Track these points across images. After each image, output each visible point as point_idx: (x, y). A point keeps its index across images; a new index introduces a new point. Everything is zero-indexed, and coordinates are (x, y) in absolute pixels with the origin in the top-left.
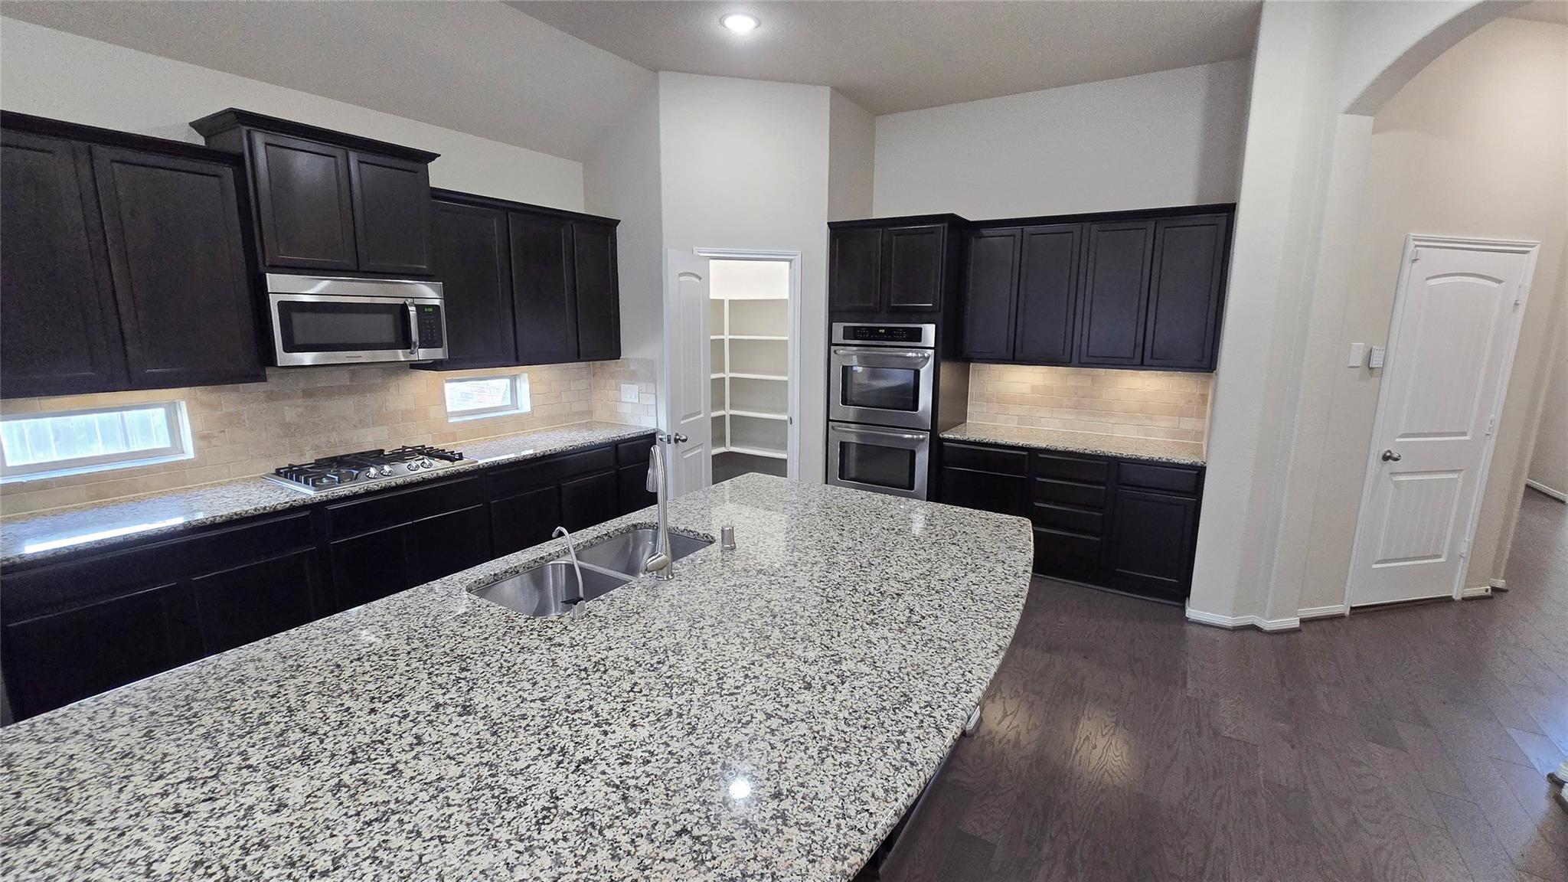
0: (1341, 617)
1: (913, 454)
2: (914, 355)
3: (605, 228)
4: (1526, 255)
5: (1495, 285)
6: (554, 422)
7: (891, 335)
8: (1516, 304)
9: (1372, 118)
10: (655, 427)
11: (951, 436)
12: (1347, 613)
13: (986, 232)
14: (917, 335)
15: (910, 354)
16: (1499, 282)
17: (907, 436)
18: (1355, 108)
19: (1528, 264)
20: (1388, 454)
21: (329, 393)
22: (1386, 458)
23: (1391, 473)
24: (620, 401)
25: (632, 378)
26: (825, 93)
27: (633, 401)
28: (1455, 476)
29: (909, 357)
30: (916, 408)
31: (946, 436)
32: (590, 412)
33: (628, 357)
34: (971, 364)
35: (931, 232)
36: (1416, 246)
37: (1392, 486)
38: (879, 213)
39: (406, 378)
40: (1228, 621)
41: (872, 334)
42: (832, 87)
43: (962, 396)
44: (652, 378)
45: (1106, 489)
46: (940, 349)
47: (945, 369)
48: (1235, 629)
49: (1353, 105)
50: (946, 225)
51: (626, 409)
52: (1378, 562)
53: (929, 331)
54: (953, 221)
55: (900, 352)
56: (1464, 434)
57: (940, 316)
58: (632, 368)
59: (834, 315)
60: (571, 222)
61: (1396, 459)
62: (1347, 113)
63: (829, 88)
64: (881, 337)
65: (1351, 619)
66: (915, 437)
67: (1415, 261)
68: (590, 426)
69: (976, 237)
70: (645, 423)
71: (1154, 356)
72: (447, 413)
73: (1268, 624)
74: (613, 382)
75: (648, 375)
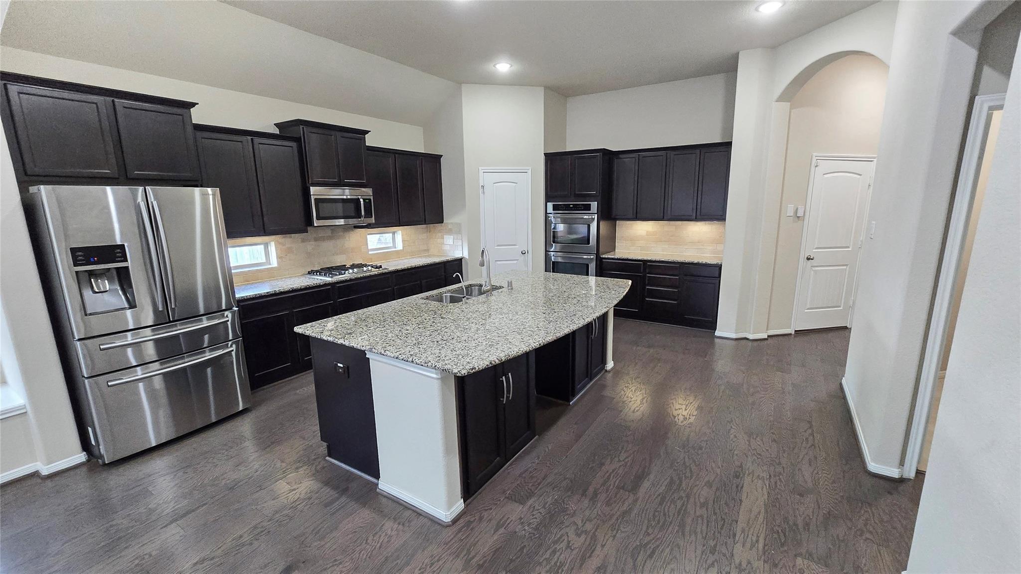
0: (791, 334)
1: (588, 266)
2: (587, 217)
3: (435, 160)
4: (872, 162)
5: (859, 176)
6: (413, 255)
7: (576, 207)
8: (869, 185)
9: (789, 103)
10: (462, 256)
11: (606, 256)
12: (793, 333)
13: (621, 156)
14: (588, 208)
15: (585, 217)
16: (860, 175)
17: (585, 257)
18: (779, 99)
19: (873, 165)
20: (809, 257)
21: (323, 239)
22: (808, 259)
23: (812, 266)
24: (443, 244)
25: (450, 232)
26: (540, 92)
27: (449, 243)
28: (845, 267)
29: (586, 218)
30: (589, 243)
31: (604, 256)
32: (428, 250)
33: (447, 222)
34: (617, 221)
35: (594, 157)
36: (817, 159)
37: (813, 272)
38: (569, 149)
39: (352, 233)
40: (734, 336)
41: (567, 207)
42: (544, 87)
43: (612, 238)
44: (459, 232)
45: (679, 278)
46: (600, 213)
47: (603, 224)
48: (736, 339)
49: (778, 99)
50: (601, 153)
51: (447, 248)
52: (808, 309)
53: (594, 205)
54: (605, 152)
55: (580, 216)
56: (848, 247)
57: (599, 198)
58: (450, 227)
59: (548, 199)
60: (421, 157)
61: (812, 259)
62: (777, 101)
63: (543, 88)
64: (571, 209)
65: (795, 337)
66: (589, 257)
67: (816, 166)
68: (429, 256)
69: (617, 159)
70: (458, 255)
71: (702, 214)
72: (368, 249)
73: (751, 337)
74: (440, 234)
75: (457, 231)
